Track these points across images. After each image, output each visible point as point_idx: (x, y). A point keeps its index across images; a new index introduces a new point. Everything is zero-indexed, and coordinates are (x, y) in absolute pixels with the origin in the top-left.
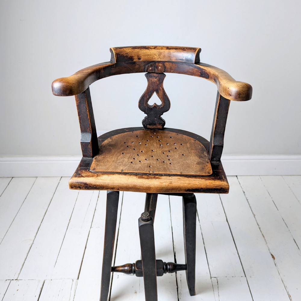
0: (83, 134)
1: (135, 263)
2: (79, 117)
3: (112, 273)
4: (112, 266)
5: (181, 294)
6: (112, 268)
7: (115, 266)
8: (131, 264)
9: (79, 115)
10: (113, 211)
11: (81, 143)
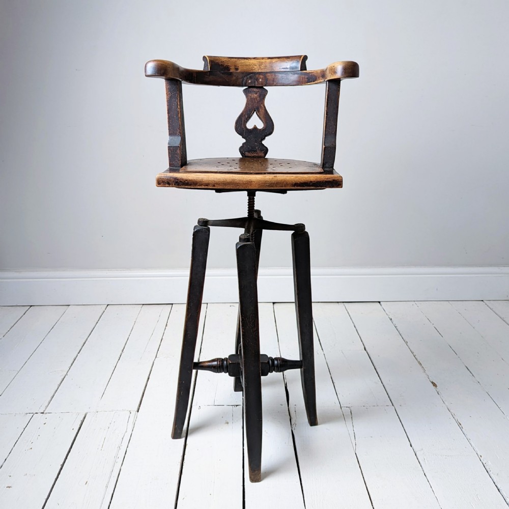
0: (171, 138)
1: (228, 357)
2: (169, 116)
3: (194, 371)
4: (196, 360)
5: (296, 425)
6: (195, 363)
7: (200, 361)
8: (222, 359)
9: (168, 113)
10: (201, 258)
11: (169, 147)
